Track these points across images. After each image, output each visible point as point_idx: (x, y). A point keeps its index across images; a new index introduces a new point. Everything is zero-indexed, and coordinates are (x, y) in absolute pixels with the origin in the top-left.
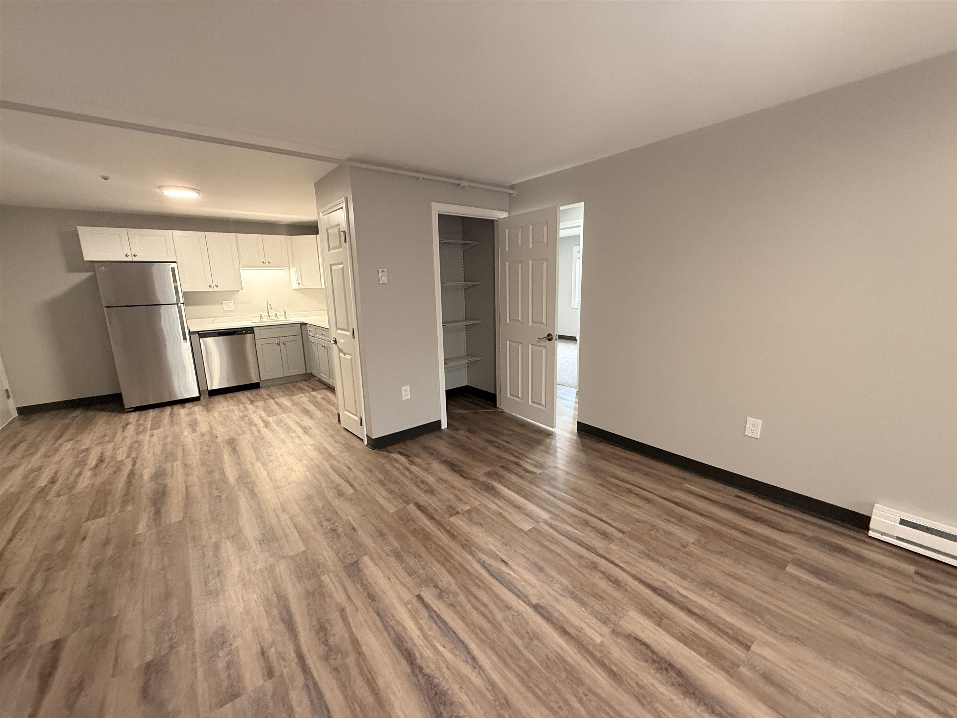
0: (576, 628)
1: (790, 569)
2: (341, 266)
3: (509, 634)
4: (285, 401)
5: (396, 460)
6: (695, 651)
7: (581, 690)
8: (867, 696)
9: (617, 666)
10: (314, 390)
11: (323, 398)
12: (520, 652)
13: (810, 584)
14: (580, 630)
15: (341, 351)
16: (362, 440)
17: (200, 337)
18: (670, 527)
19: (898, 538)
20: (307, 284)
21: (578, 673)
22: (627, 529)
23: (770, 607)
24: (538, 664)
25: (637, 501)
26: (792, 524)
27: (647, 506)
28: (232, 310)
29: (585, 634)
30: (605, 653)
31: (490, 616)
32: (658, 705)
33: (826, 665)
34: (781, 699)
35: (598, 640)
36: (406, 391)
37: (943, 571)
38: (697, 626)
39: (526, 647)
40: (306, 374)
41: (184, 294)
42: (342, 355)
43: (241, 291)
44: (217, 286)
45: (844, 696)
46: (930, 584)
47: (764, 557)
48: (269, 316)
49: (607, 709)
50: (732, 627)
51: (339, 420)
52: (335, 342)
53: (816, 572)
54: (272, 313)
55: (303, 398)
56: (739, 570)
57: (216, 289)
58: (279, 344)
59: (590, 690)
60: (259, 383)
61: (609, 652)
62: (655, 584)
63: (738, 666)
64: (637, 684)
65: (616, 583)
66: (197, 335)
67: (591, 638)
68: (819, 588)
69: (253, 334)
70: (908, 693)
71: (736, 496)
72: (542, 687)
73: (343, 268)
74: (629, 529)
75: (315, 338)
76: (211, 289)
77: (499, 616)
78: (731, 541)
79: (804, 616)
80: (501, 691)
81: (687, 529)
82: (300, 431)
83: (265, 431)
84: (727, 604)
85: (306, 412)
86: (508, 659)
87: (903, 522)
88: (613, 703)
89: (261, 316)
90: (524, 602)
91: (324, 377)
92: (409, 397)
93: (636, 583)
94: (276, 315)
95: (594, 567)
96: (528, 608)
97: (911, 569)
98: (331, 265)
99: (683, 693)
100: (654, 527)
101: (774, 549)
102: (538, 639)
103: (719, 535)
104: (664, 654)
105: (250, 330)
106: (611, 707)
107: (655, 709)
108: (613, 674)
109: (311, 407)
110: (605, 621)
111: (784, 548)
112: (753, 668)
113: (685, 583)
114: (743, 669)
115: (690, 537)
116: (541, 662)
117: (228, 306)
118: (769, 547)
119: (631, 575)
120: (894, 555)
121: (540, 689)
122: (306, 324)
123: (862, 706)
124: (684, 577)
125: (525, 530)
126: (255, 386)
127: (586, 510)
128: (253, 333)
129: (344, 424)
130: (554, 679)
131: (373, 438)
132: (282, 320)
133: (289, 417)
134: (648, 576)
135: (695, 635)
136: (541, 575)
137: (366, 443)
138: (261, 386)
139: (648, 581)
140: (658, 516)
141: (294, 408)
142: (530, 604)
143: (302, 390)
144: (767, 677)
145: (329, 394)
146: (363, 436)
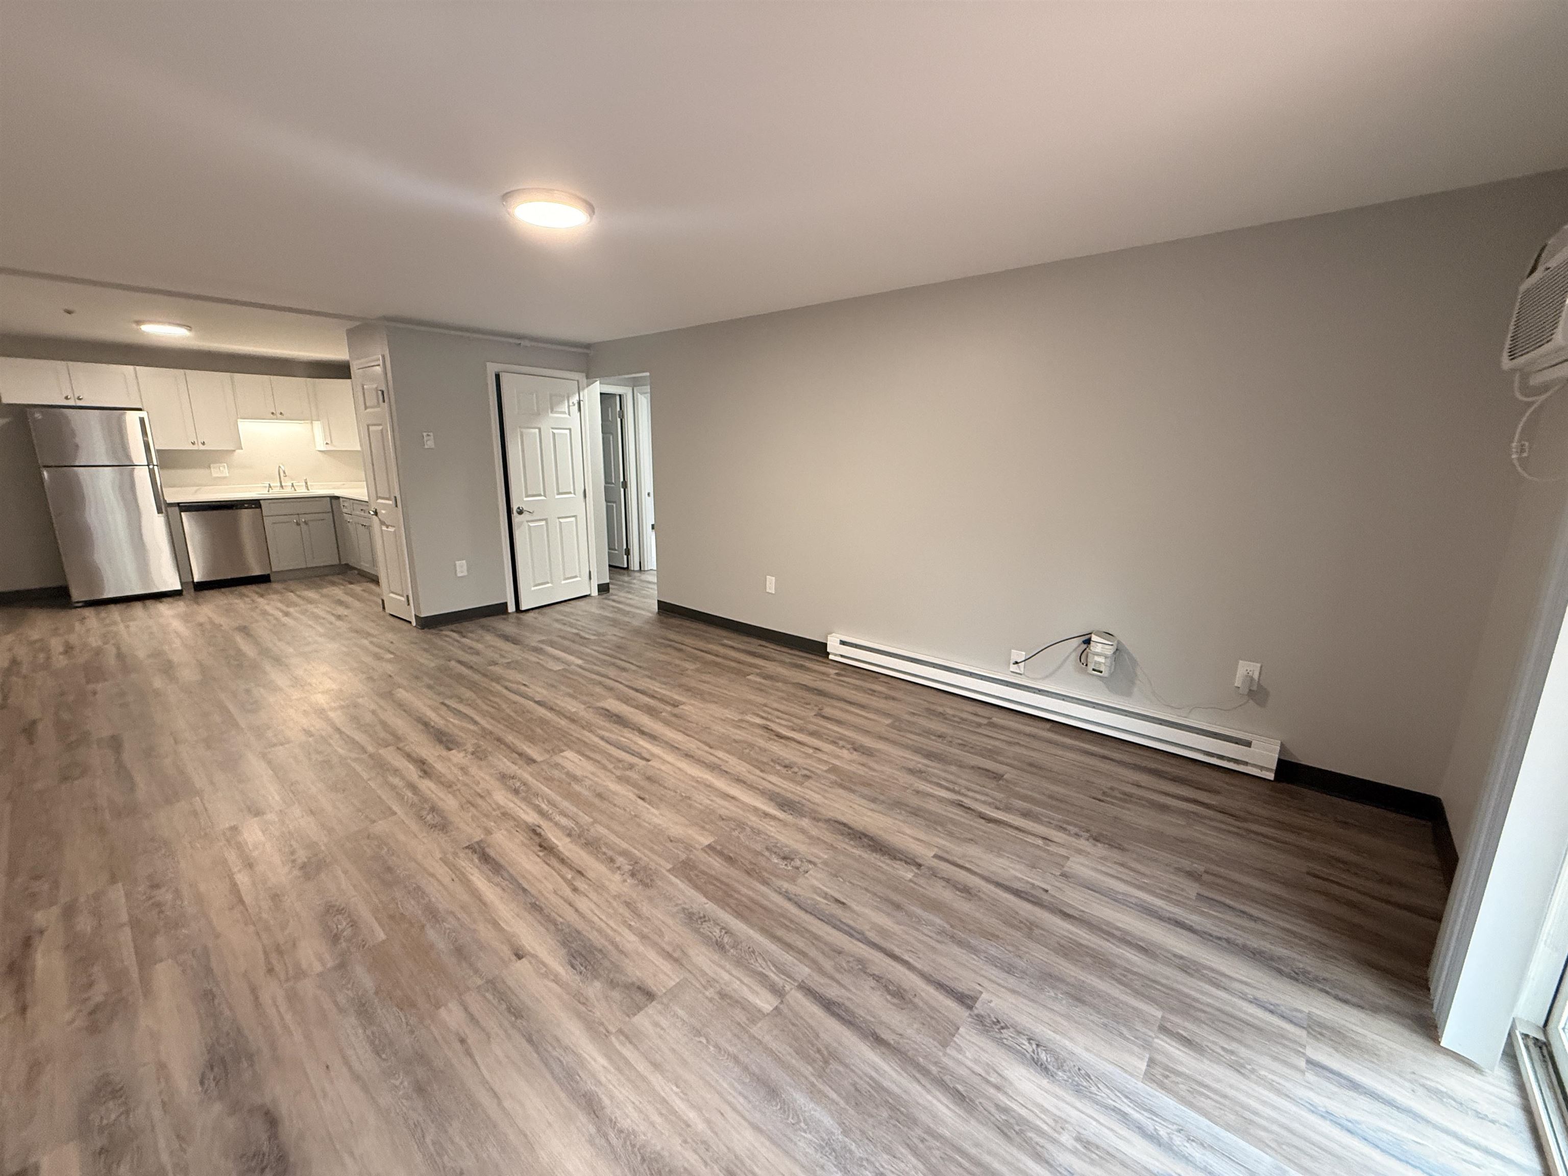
2: (380, 428)
4: (311, 594)
5: (446, 636)
10: (351, 583)
11: (364, 590)
15: (382, 523)
16: (410, 622)
17: (181, 511)
19: (842, 656)
20: (339, 446)
28: (225, 478)
36: (462, 567)
38: (652, 701)
40: (340, 565)
41: (158, 452)
42: (384, 528)
43: (238, 451)
44: (203, 444)
48: (282, 486)
51: (384, 608)
52: (376, 513)
54: (287, 483)
55: (337, 592)
57: (202, 447)
58: (298, 524)
60: (269, 575)
66: (177, 508)
69: (258, 510)
73: (382, 430)
75: (350, 517)
76: (195, 447)
82: (333, 619)
83: (285, 620)
85: (340, 603)
89: (270, 486)
91: (366, 566)
92: (465, 573)
94: (293, 486)
98: (368, 426)
105: (255, 504)
109: (349, 599)
117: (220, 471)
122: (337, 498)
126: (264, 579)
128: (260, 507)
129: (388, 611)
131: (422, 616)
132: (301, 492)
133: (317, 607)
137: (414, 624)
138: (272, 578)
141: (323, 600)
143: (333, 584)
145: (372, 586)
146: (411, 617)
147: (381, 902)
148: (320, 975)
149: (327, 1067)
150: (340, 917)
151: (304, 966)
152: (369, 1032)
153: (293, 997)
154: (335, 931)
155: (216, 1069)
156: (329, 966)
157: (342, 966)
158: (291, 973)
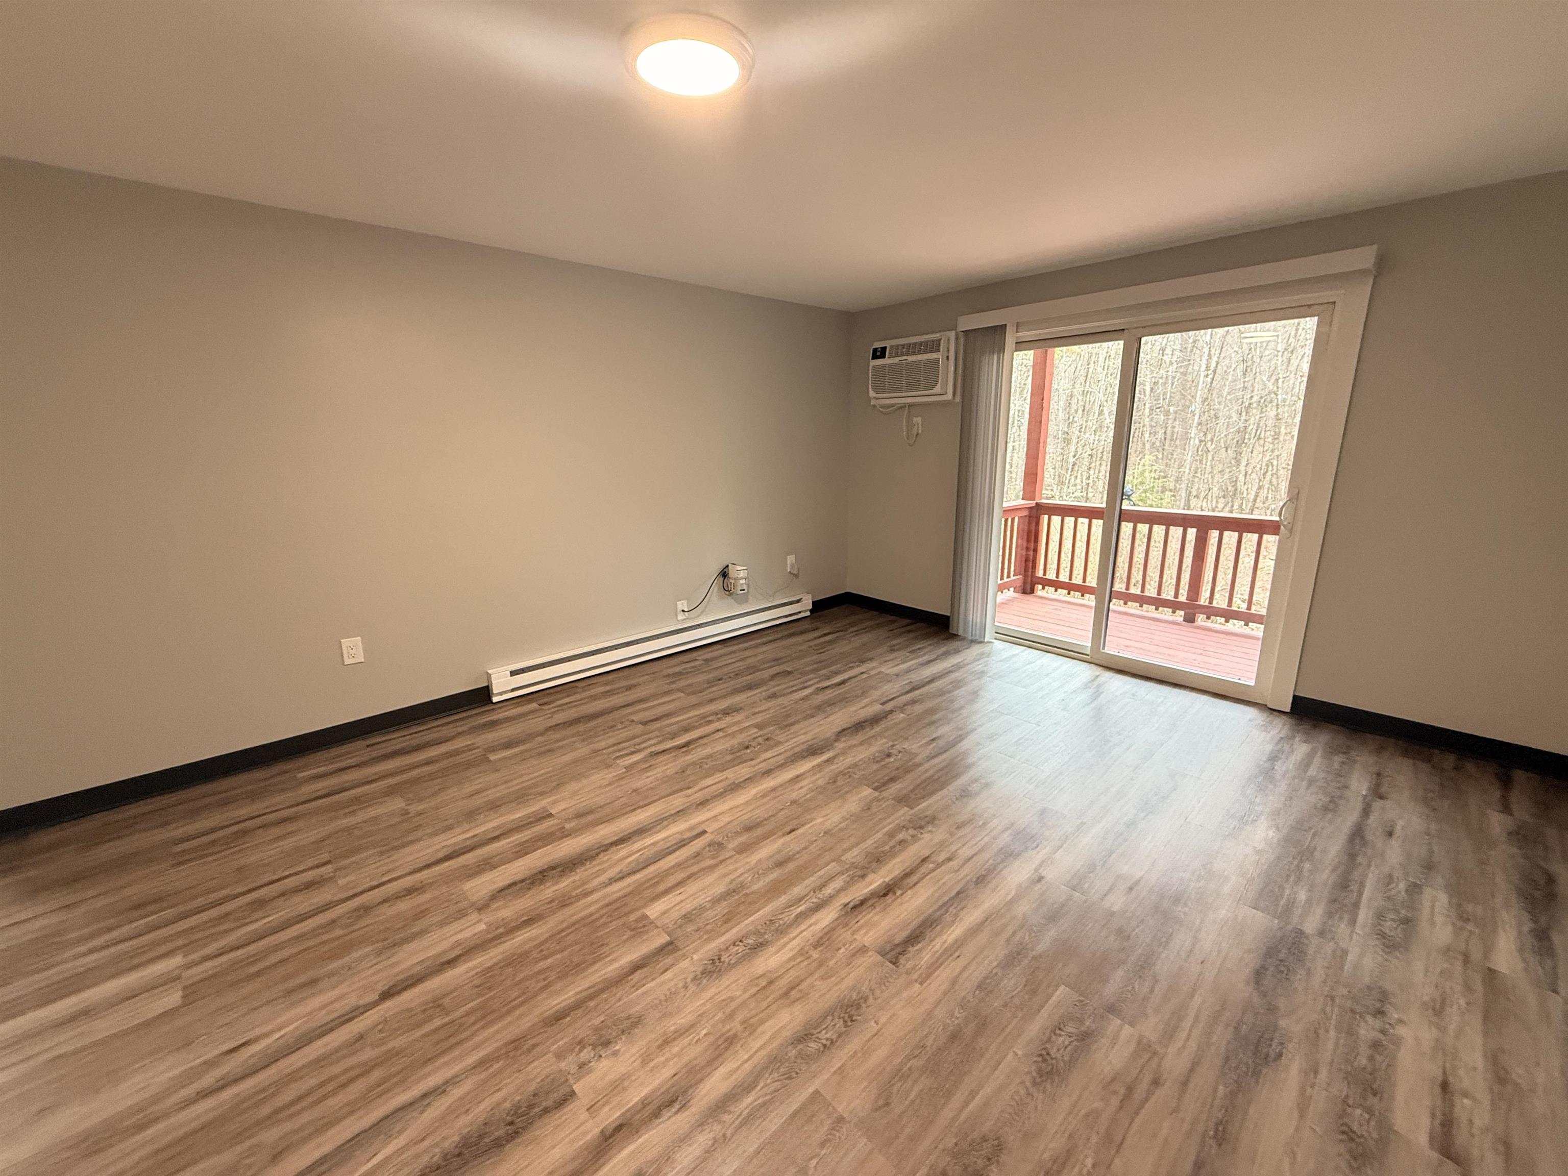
0: (453, 948)
1: (492, 757)
3: (410, 1039)
6: (535, 850)
7: (535, 954)
8: (611, 775)
9: (523, 915)
12: (452, 1022)
13: (516, 755)
14: (458, 943)
18: (361, 816)
19: (513, 690)
21: (514, 955)
22: (325, 857)
23: (524, 785)
24: (481, 999)
25: (275, 831)
26: (446, 731)
27: (301, 824)
29: (467, 939)
30: (502, 923)
31: (358, 1071)
32: (574, 894)
33: (585, 782)
34: (597, 816)
35: (482, 927)
37: (544, 696)
38: (511, 839)
39: (447, 1014)
45: (610, 784)
46: (552, 705)
47: (469, 765)
49: (564, 934)
50: (528, 816)
53: (509, 745)
56: (468, 788)
59: (536, 947)
61: (503, 920)
62: (441, 855)
63: (564, 828)
64: (548, 903)
65: (410, 891)
67: (475, 935)
68: (522, 752)
70: (617, 758)
71: (368, 746)
72: (513, 996)
74: (327, 855)
77: (368, 1054)
78: (431, 777)
79: (543, 771)
80: (499, 1049)
81: (381, 803)
84: (503, 810)
86: (453, 1040)
87: (513, 673)
88: (560, 928)
90: (362, 1013)
93: (426, 872)
95: (366, 909)
96: (379, 1007)
97: (534, 705)
99: (571, 871)
100: (348, 830)
101: (464, 755)
102: (443, 996)
103: (416, 781)
104: (527, 873)
106: (563, 930)
107: (577, 895)
108: (530, 921)
110: (461, 914)
111: (470, 748)
112: (568, 820)
113: (458, 830)
114: (568, 826)
115: (397, 804)
116: (479, 995)
118: (458, 757)
119: (410, 873)
120: (518, 705)
121: (514, 1000)
123: (617, 781)
124: (449, 828)
125: (180, 1003)
127: (227, 897)
130: (509, 982)
134: (426, 857)
135: (520, 844)
136: (322, 985)
139: (433, 860)
140: (332, 819)
142: (375, 1004)
144: (579, 815)
147: (1014, 1016)
148: (1132, 1024)
149: (1202, 962)
150: (1053, 1052)
151: (1132, 1047)
152: (1161, 949)
153: (1169, 1034)
154: (1075, 1043)
155: (1265, 1050)
156: (1119, 1022)
157: (1112, 1009)
158: (1146, 1056)
